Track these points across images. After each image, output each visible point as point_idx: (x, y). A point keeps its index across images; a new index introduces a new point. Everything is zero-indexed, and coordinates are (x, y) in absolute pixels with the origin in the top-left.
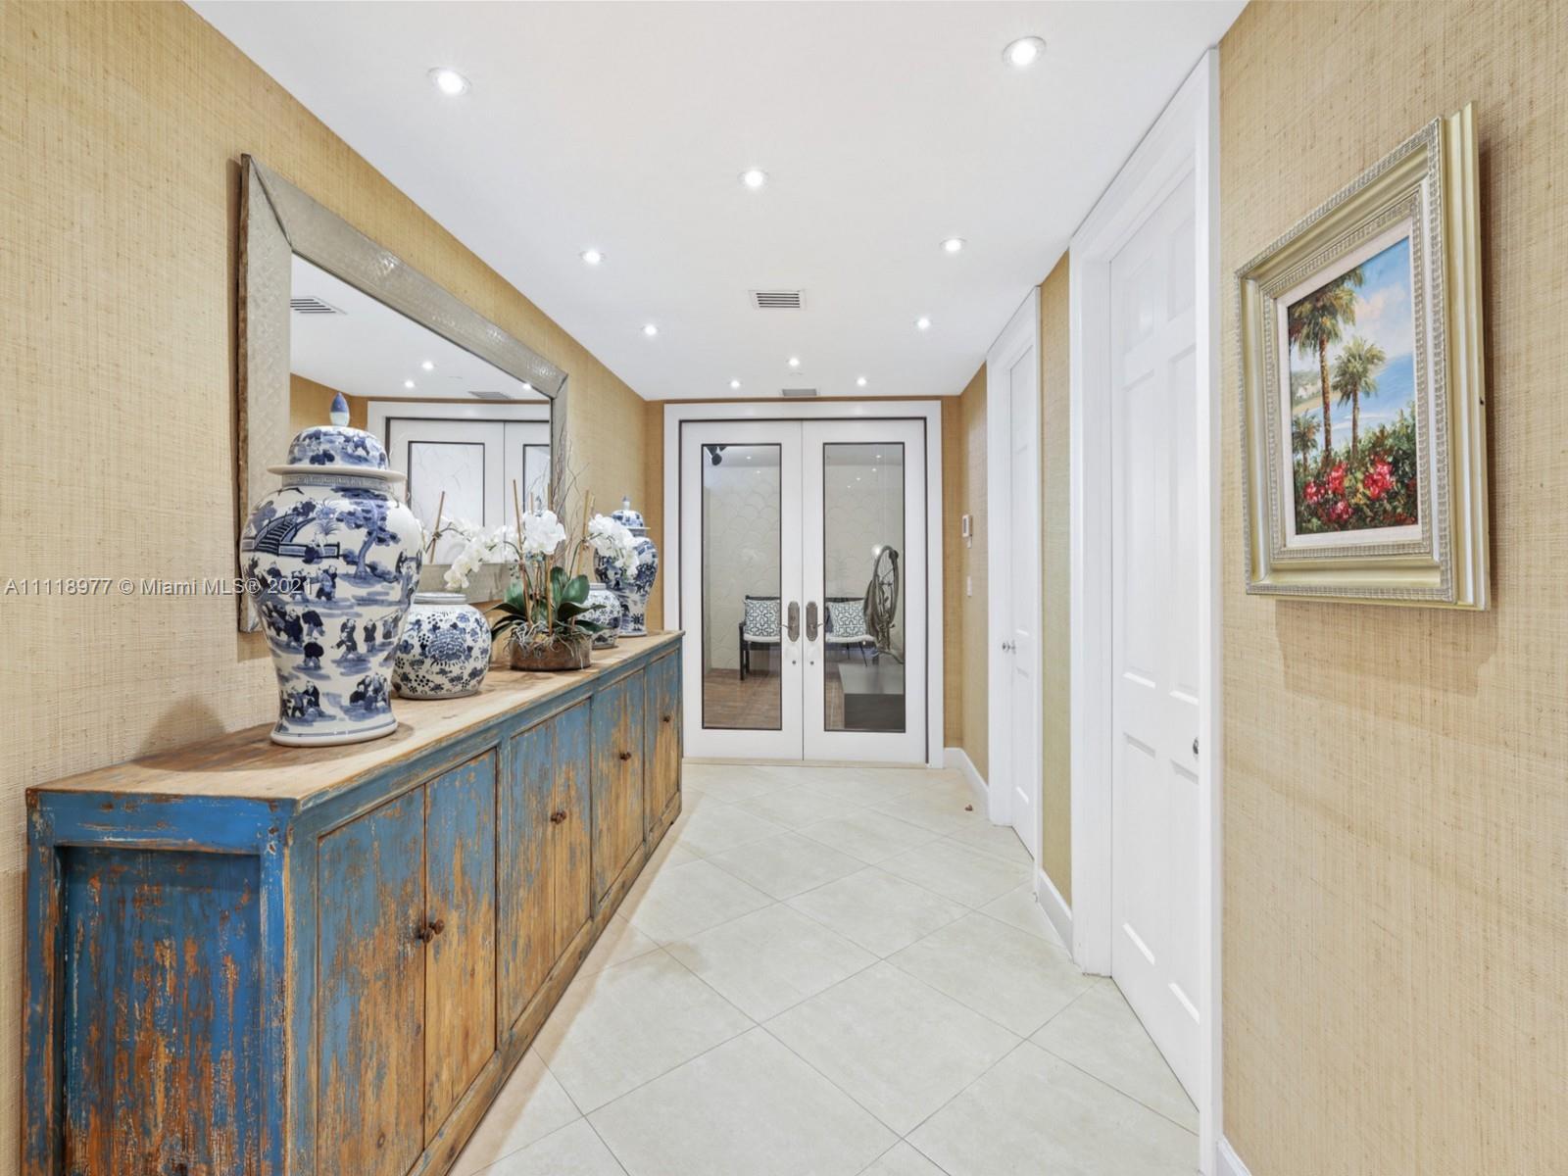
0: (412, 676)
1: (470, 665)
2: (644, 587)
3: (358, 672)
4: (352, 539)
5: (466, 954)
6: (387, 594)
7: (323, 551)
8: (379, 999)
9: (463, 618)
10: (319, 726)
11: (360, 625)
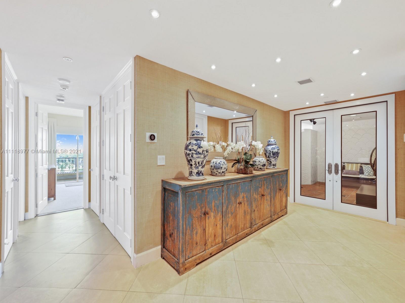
0: (213, 172)
1: (222, 171)
2: (275, 157)
3: (197, 169)
4: (195, 147)
5: (215, 221)
6: (201, 156)
7: (192, 150)
8: (197, 221)
9: (221, 162)
10: (192, 177)
11: (197, 161)
